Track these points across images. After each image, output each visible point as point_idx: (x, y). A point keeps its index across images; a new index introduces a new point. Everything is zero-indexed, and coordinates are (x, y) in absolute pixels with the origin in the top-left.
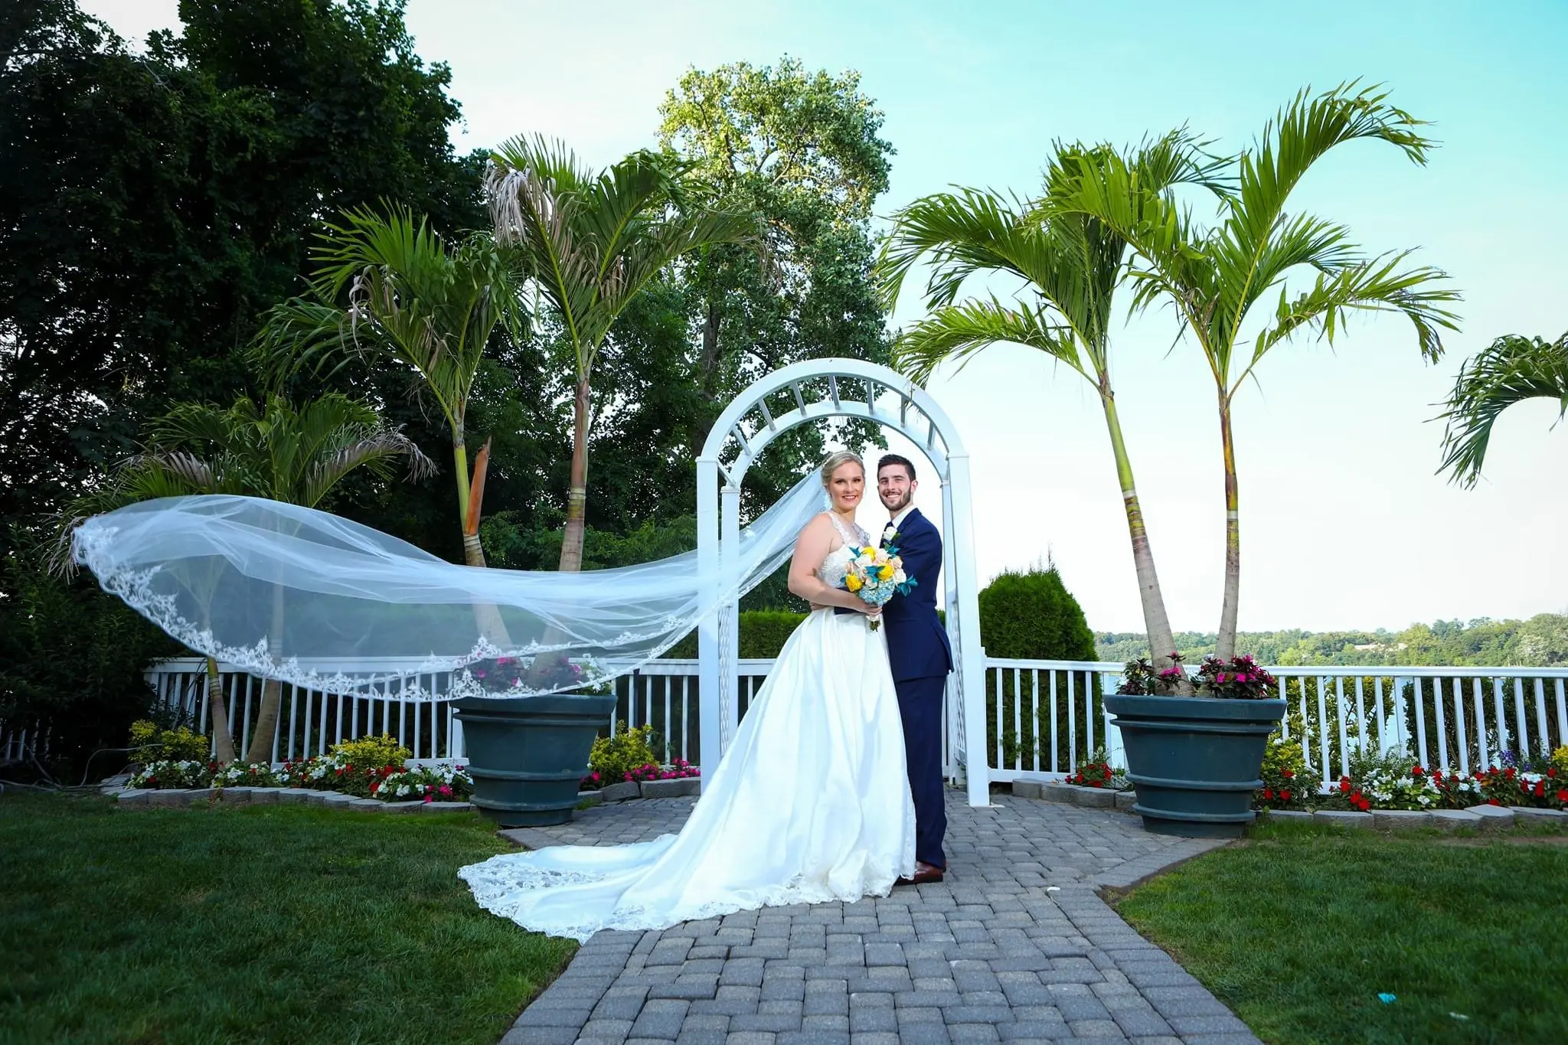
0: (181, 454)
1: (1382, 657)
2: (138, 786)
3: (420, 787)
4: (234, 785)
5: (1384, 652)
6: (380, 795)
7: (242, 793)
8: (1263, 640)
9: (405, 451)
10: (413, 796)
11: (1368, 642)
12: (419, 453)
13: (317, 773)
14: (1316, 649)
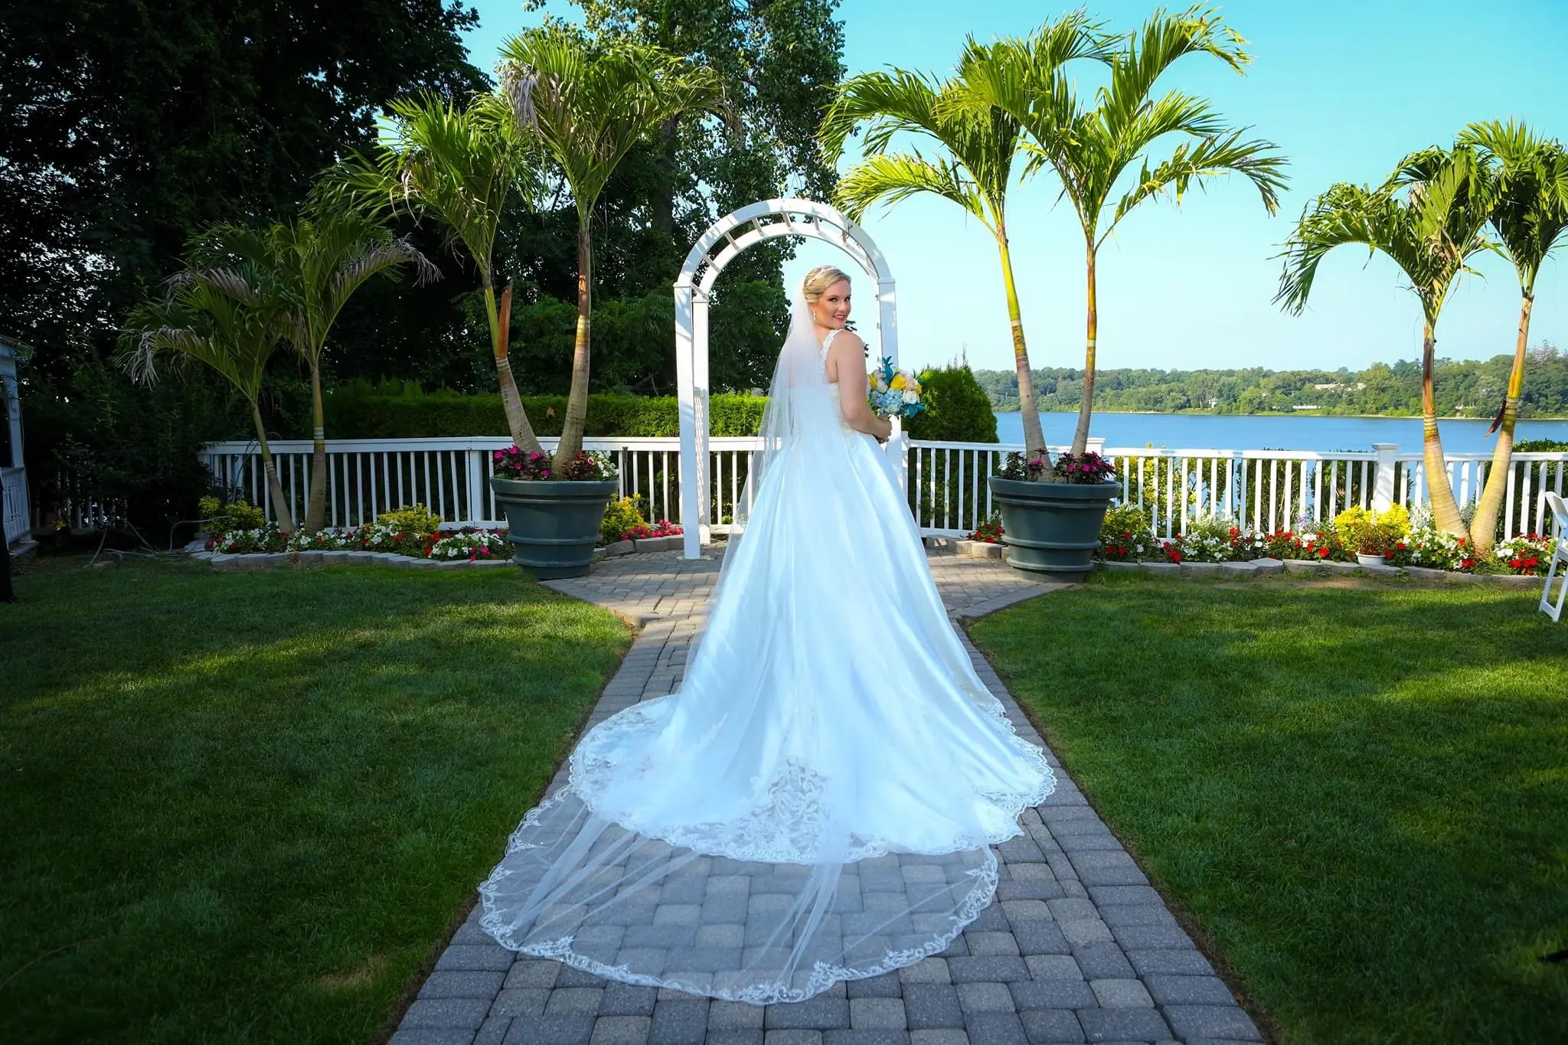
0: (219, 269)
1: (1340, 397)
2: (223, 552)
3: (465, 549)
4: (306, 549)
5: (1342, 392)
6: (435, 557)
7: (316, 555)
8: (1224, 378)
9: (412, 259)
10: (461, 556)
11: (1328, 381)
12: (425, 261)
13: (376, 539)
14: (1276, 388)
